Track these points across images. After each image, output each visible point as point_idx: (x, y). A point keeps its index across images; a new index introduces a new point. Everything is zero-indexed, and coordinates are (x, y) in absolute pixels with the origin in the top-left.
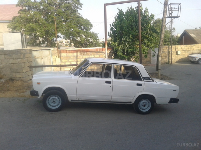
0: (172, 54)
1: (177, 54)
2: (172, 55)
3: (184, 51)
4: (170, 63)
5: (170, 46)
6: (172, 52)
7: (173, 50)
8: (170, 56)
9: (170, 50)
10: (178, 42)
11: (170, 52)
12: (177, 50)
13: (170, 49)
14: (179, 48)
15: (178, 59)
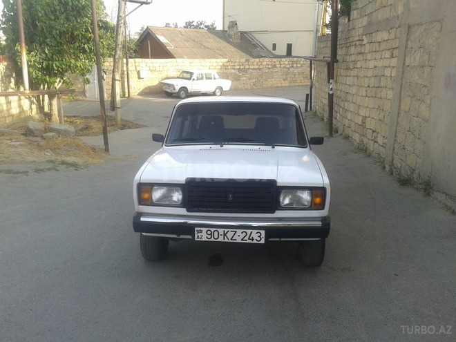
0: (130, 76)
1: (139, 78)
2: (130, 80)
3: (152, 71)
4: (127, 95)
5: (125, 60)
6: (129, 72)
7: (130, 68)
8: (126, 80)
9: (125, 69)
10: (135, 51)
11: (126, 73)
12: (138, 69)
13: (125, 65)
14: (141, 64)
15: (142, 88)
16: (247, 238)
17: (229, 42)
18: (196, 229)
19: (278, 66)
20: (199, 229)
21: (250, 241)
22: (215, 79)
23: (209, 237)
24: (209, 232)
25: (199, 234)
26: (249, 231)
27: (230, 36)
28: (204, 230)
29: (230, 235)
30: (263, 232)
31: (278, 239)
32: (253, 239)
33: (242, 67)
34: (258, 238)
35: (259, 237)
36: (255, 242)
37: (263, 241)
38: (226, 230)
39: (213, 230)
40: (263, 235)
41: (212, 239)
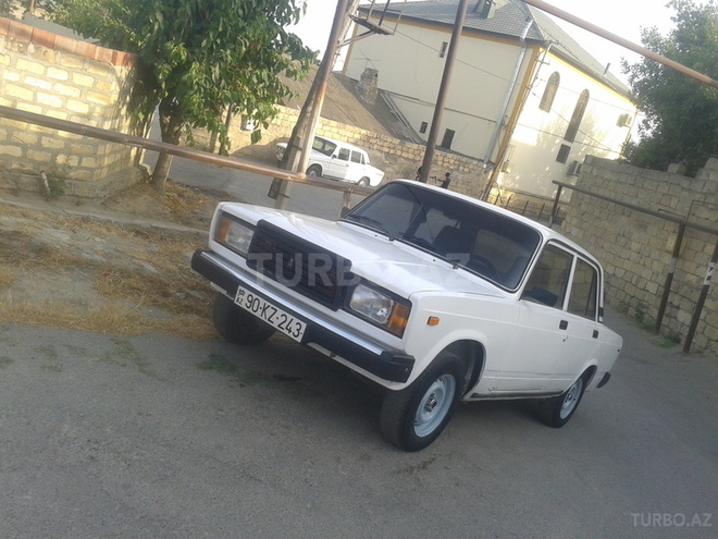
16: (284, 326)
17: (361, 101)
18: (240, 287)
19: (440, 163)
20: (243, 289)
21: (286, 332)
22: (363, 163)
23: (249, 304)
24: (250, 299)
25: (241, 296)
26: (290, 317)
27: (362, 91)
28: (248, 292)
29: (269, 312)
30: (304, 325)
31: (327, 353)
32: (290, 331)
33: (392, 152)
34: (296, 331)
35: (298, 330)
36: (291, 335)
37: (299, 339)
38: (268, 304)
39: (255, 296)
40: (302, 331)
41: (250, 310)
